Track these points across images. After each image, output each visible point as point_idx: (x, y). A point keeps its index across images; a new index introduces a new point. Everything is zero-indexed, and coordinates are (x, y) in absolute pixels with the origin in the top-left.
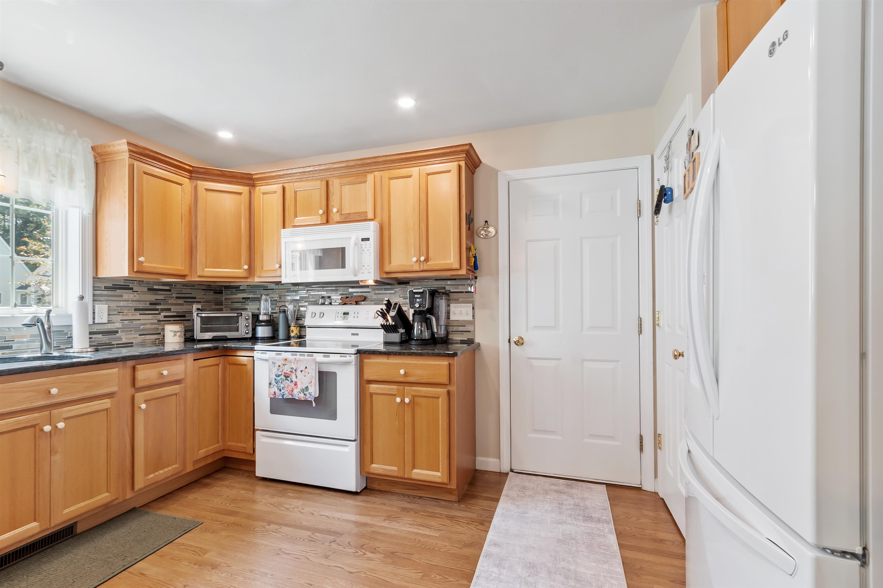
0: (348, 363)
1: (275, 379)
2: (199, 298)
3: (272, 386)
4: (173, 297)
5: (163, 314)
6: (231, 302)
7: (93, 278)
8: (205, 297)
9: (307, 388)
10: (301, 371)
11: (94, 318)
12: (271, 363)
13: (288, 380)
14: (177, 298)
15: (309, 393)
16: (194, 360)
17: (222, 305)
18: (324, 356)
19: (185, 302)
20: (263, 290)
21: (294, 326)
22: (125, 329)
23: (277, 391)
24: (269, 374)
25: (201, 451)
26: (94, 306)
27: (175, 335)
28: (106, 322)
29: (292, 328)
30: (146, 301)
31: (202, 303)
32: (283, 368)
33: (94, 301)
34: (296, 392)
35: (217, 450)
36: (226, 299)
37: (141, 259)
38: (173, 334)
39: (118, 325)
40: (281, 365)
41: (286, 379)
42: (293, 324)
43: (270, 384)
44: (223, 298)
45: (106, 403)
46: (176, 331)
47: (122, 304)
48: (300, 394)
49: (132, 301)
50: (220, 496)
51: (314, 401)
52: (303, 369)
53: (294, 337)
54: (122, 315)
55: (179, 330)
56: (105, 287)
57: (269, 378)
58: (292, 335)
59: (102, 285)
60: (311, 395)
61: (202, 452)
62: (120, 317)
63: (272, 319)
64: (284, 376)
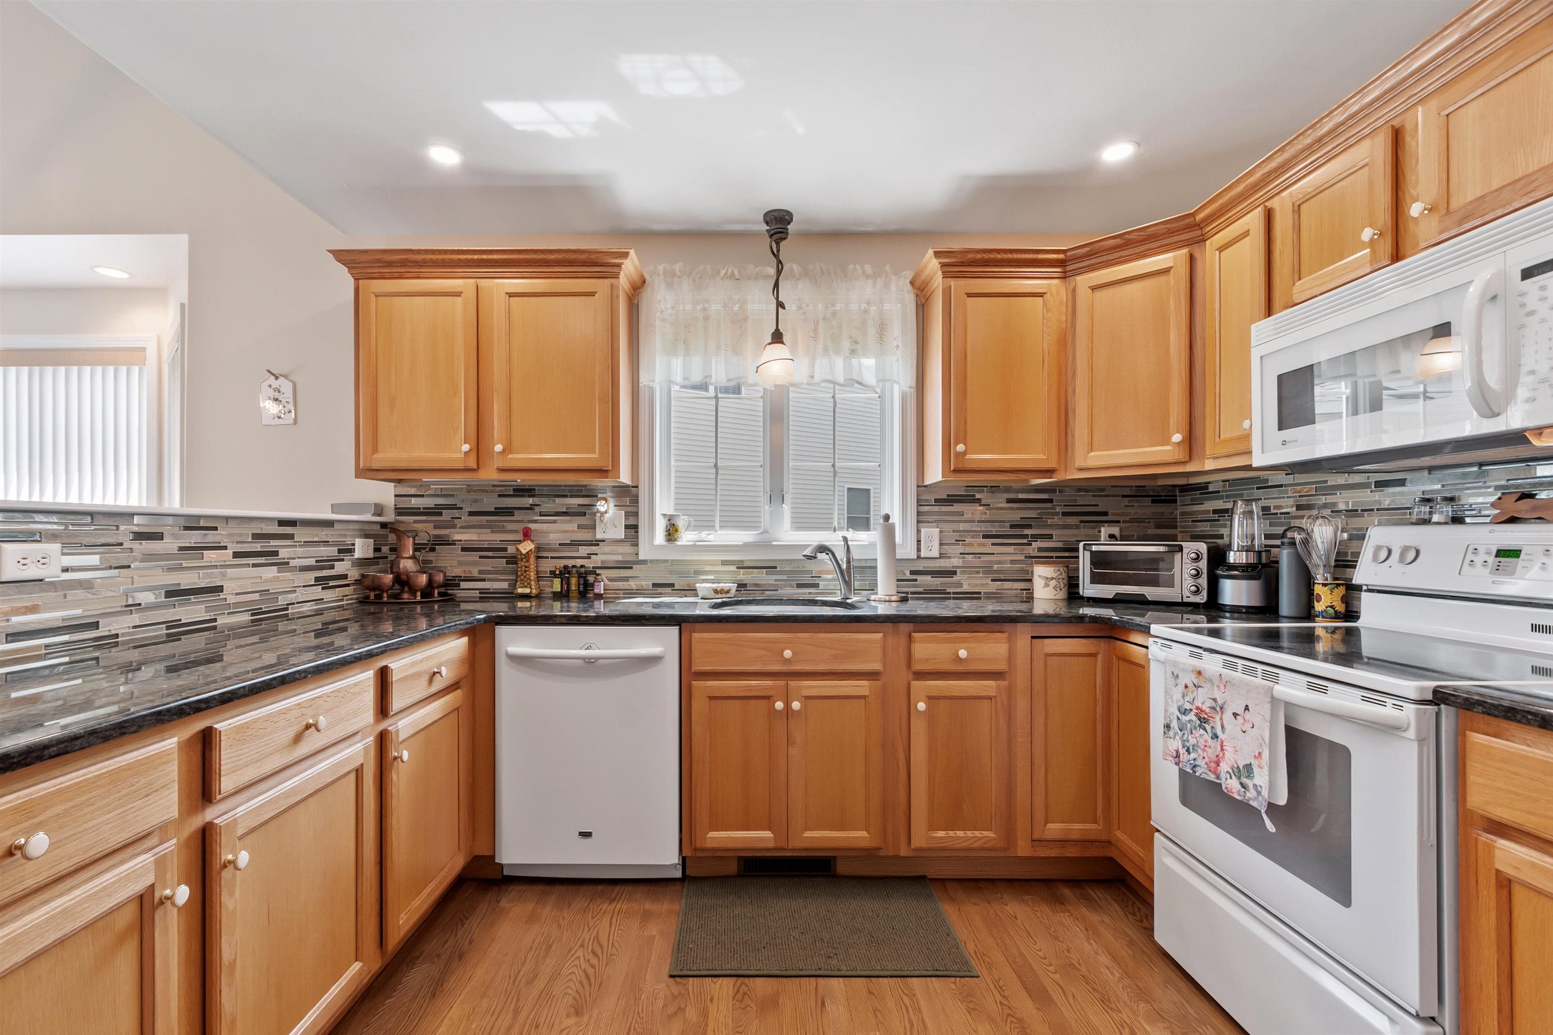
0: (1391, 729)
1: (1179, 719)
2: (1115, 515)
3: (1171, 733)
4: (1057, 514)
5: (1035, 545)
6: (1193, 521)
7: (918, 486)
8: (1132, 511)
9: (1249, 767)
10: (1235, 715)
11: (919, 550)
12: (1169, 674)
13: (1205, 730)
14: (1064, 514)
15: (1255, 786)
16: (1033, 637)
17: (1175, 527)
18: (1311, 687)
19: (1081, 522)
20: (1258, 488)
21: (1325, 585)
22: (969, 569)
23: (1182, 751)
24: (1166, 701)
25: (1051, 826)
26: (919, 531)
27: (1047, 585)
28: (937, 555)
29: (1318, 589)
30: (1004, 522)
31: (1121, 524)
32: (1195, 694)
33: (918, 522)
34: (1224, 767)
35: (1091, 837)
36: (1183, 514)
37: (961, 447)
38: (1042, 582)
39: (956, 562)
40: (1190, 685)
41: (1200, 726)
42: (1319, 579)
43: (1168, 727)
44: (1178, 512)
45: (862, 687)
46: (1047, 578)
47: (962, 526)
48: (1229, 781)
49: (979, 522)
50: (1056, 938)
51: (1266, 812)
52: (1240, 710)
53: (1324, 615)
54: (963, 545)
55: (1054, 575)
56: (936, 500)
57: (1166, 711)
58: (1319, 607)
59: (932, 498)
60: (1259, 793)
61: (1055, 829)
62: (960, 549)
63: (1264, 561)
64: (1197, 715)
